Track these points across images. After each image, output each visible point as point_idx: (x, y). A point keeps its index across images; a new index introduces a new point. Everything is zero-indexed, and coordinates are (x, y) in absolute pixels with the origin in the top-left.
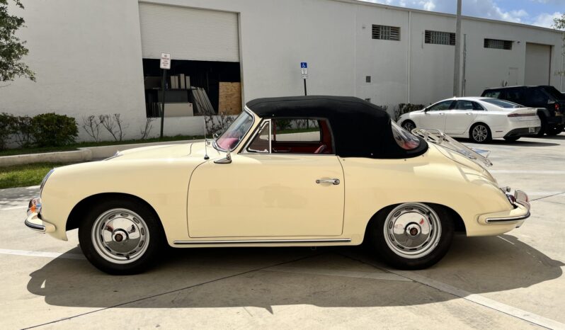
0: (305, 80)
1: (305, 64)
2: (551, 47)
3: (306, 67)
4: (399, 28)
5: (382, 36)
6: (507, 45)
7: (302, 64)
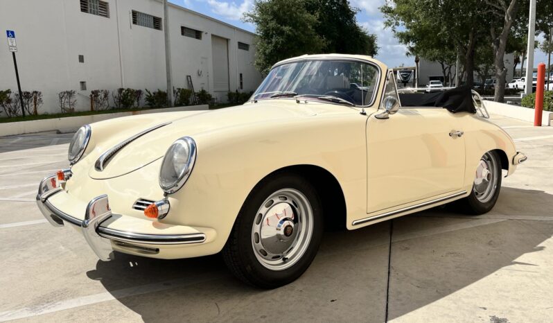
0: (14, 53)
1: (12, 33)
2: (227, 40)
3: (14, 37)
4: (106, 3)
5: (91, 10)
6: (198, 34)
7: (8, 32)
